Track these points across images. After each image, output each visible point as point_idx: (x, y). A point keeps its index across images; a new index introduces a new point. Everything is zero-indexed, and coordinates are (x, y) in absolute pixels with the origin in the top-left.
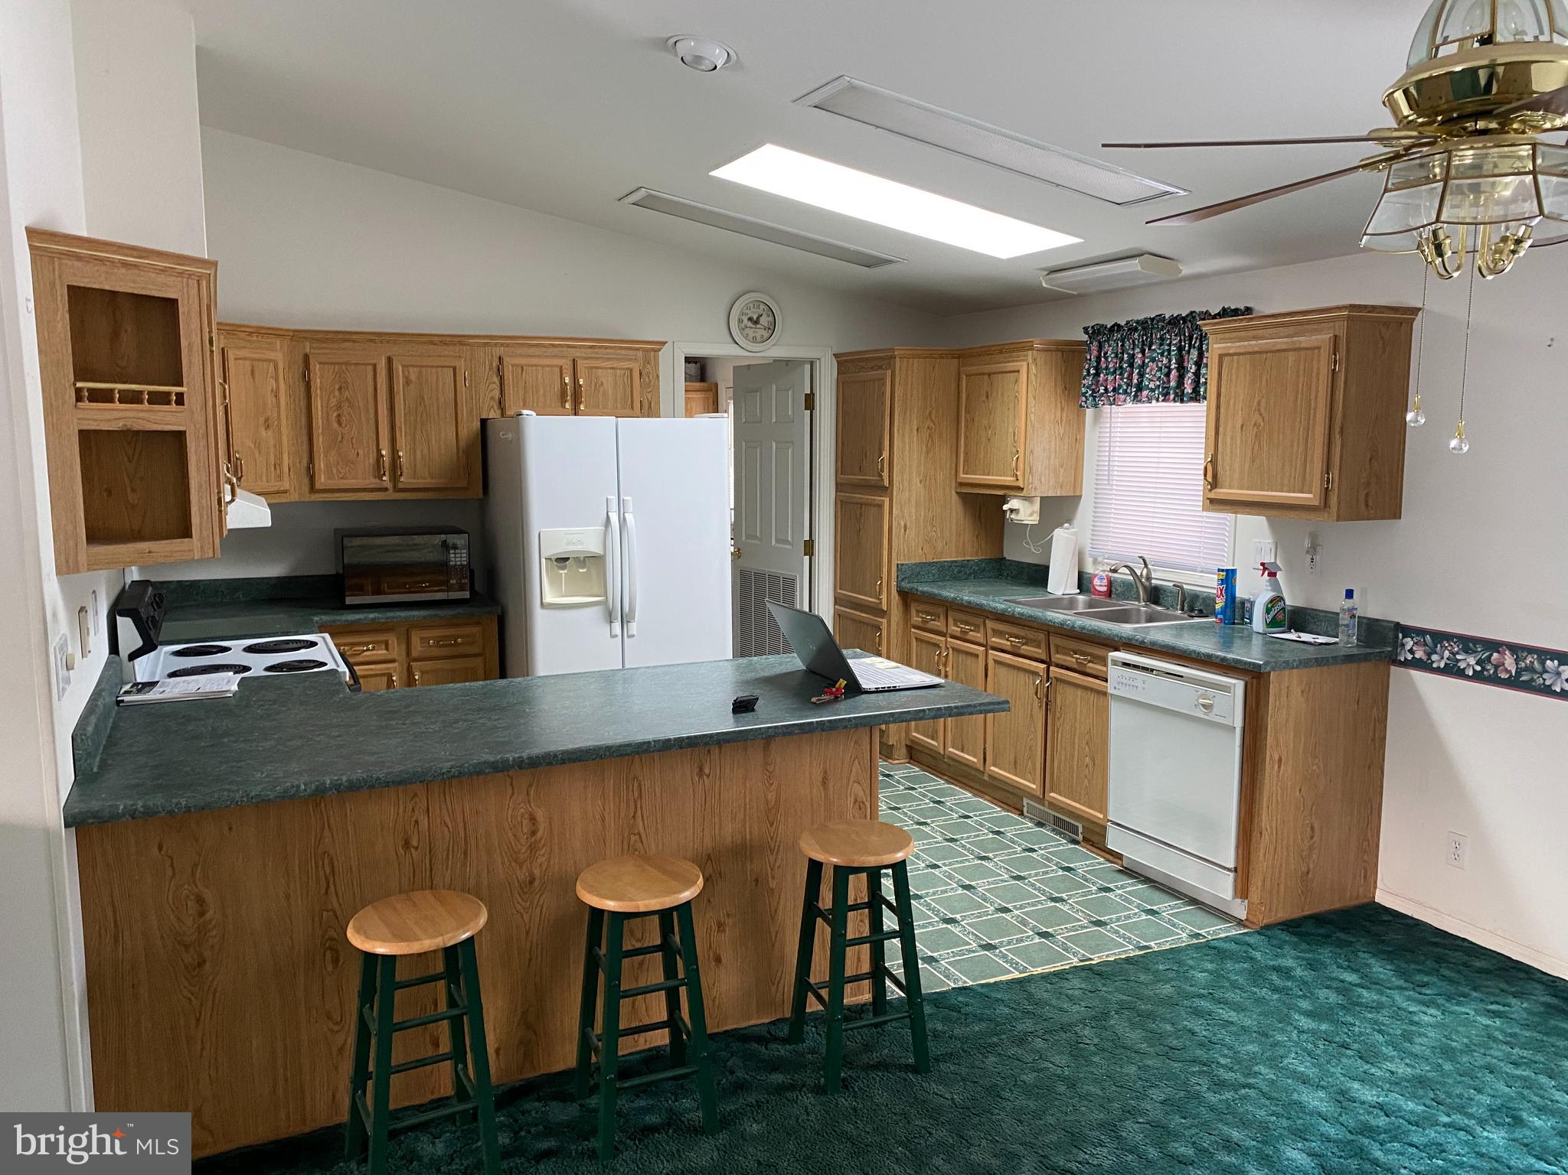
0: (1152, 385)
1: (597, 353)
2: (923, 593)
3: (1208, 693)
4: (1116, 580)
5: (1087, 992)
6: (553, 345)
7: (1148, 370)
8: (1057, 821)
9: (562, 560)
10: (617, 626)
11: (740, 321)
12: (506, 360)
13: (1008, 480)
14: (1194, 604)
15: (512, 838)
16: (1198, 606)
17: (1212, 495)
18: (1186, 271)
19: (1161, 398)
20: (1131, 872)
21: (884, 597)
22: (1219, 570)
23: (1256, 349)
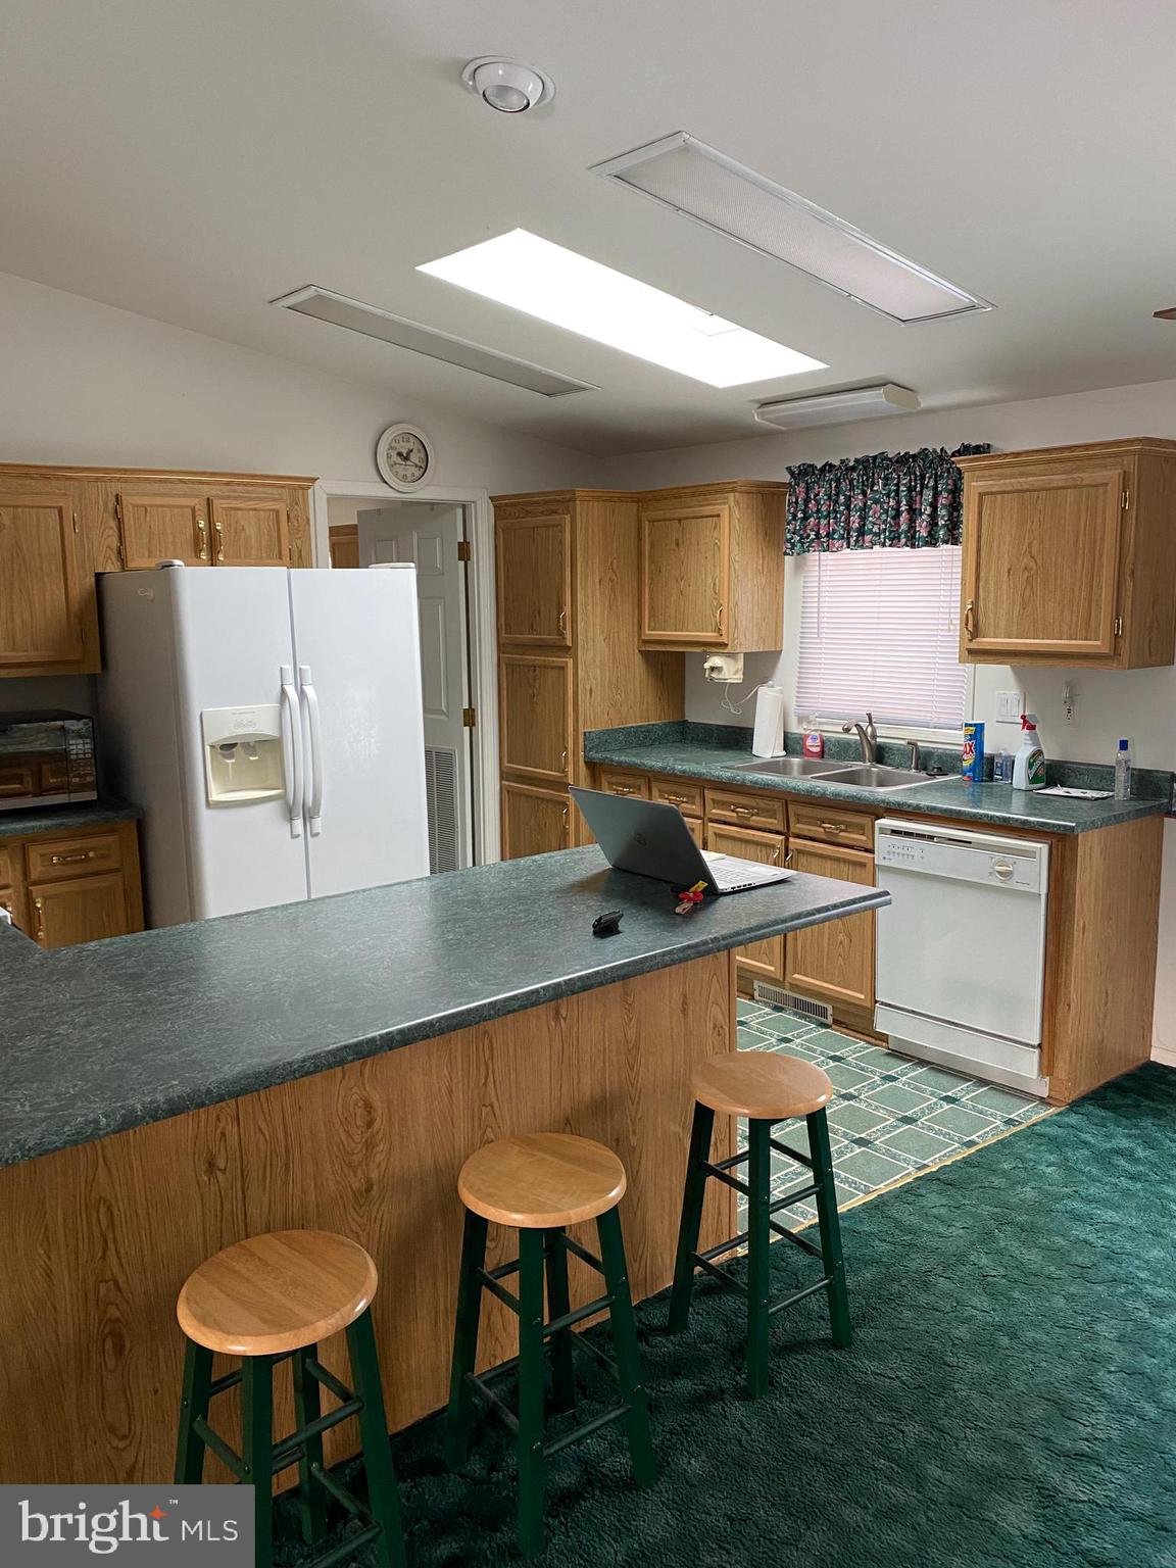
0: (876, 529)
1: (235, 491)
2: (620, 763)
3: (1006, 859)
4: (829, 739)
5: (952, 1208)
6: (181, 481)
7: (871, 513)
8: (797, 1004)
9: (228, 748)
10: (299, 823)
11: (389, 456)
12: (126, 499)
13: (709, 635)
14: (929, 762)
15: (343, 1136)
16: (933, 763)
17: (973, 646)
18: (926, 402)
19: (888, 543)
20: (900, 1054)
21: (570, 770)
22: (966, 725)
23: (1026, 487)
